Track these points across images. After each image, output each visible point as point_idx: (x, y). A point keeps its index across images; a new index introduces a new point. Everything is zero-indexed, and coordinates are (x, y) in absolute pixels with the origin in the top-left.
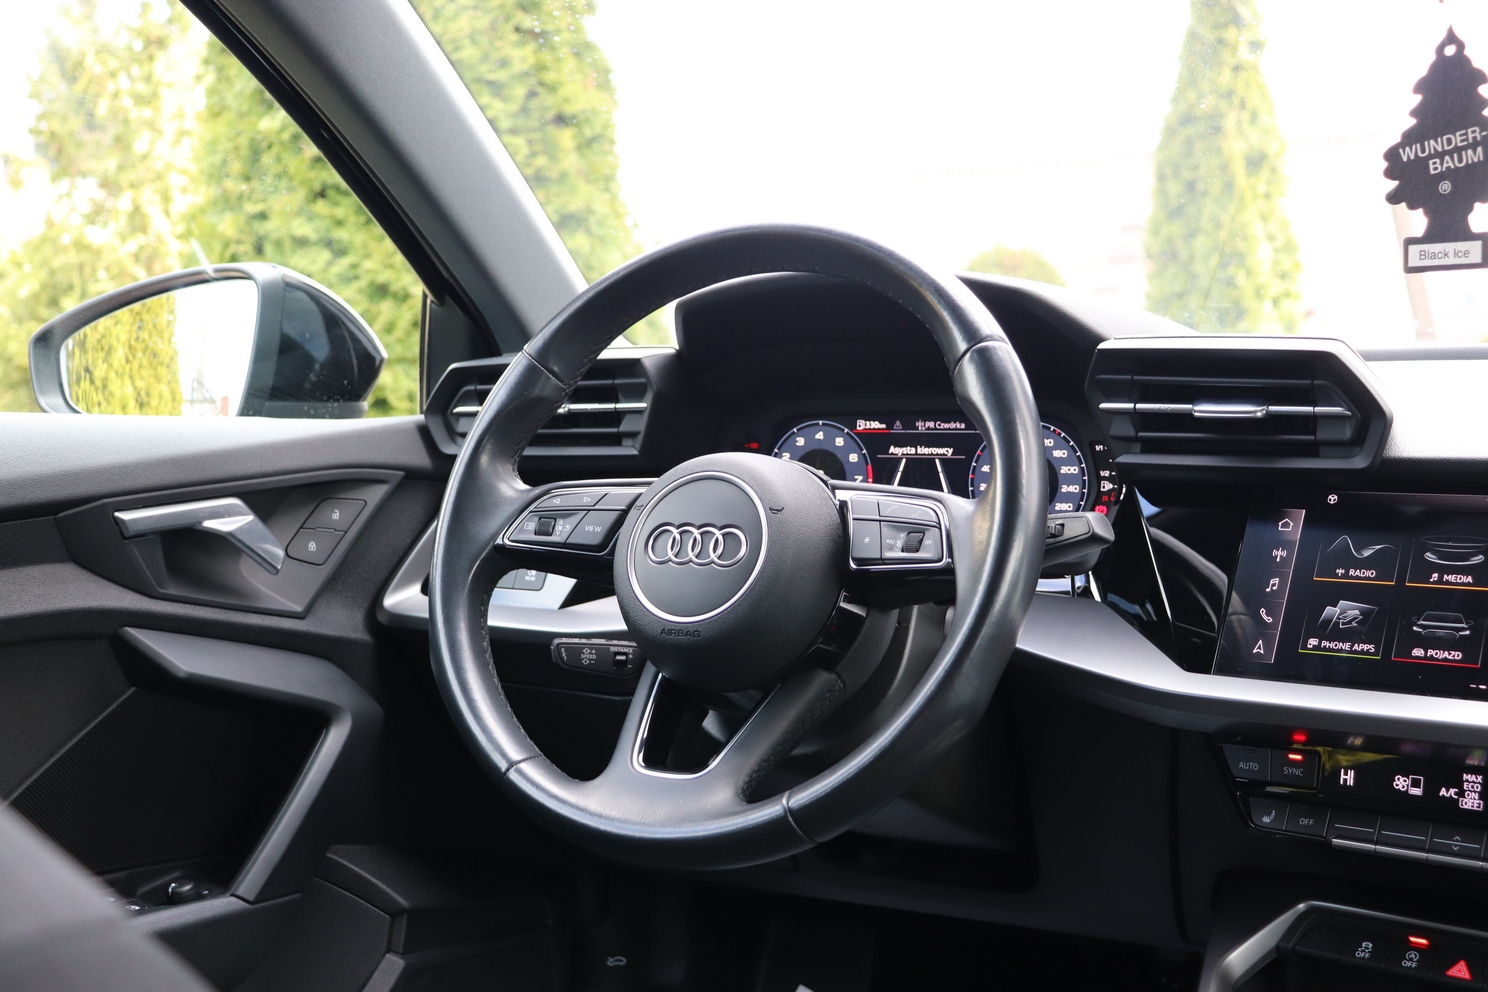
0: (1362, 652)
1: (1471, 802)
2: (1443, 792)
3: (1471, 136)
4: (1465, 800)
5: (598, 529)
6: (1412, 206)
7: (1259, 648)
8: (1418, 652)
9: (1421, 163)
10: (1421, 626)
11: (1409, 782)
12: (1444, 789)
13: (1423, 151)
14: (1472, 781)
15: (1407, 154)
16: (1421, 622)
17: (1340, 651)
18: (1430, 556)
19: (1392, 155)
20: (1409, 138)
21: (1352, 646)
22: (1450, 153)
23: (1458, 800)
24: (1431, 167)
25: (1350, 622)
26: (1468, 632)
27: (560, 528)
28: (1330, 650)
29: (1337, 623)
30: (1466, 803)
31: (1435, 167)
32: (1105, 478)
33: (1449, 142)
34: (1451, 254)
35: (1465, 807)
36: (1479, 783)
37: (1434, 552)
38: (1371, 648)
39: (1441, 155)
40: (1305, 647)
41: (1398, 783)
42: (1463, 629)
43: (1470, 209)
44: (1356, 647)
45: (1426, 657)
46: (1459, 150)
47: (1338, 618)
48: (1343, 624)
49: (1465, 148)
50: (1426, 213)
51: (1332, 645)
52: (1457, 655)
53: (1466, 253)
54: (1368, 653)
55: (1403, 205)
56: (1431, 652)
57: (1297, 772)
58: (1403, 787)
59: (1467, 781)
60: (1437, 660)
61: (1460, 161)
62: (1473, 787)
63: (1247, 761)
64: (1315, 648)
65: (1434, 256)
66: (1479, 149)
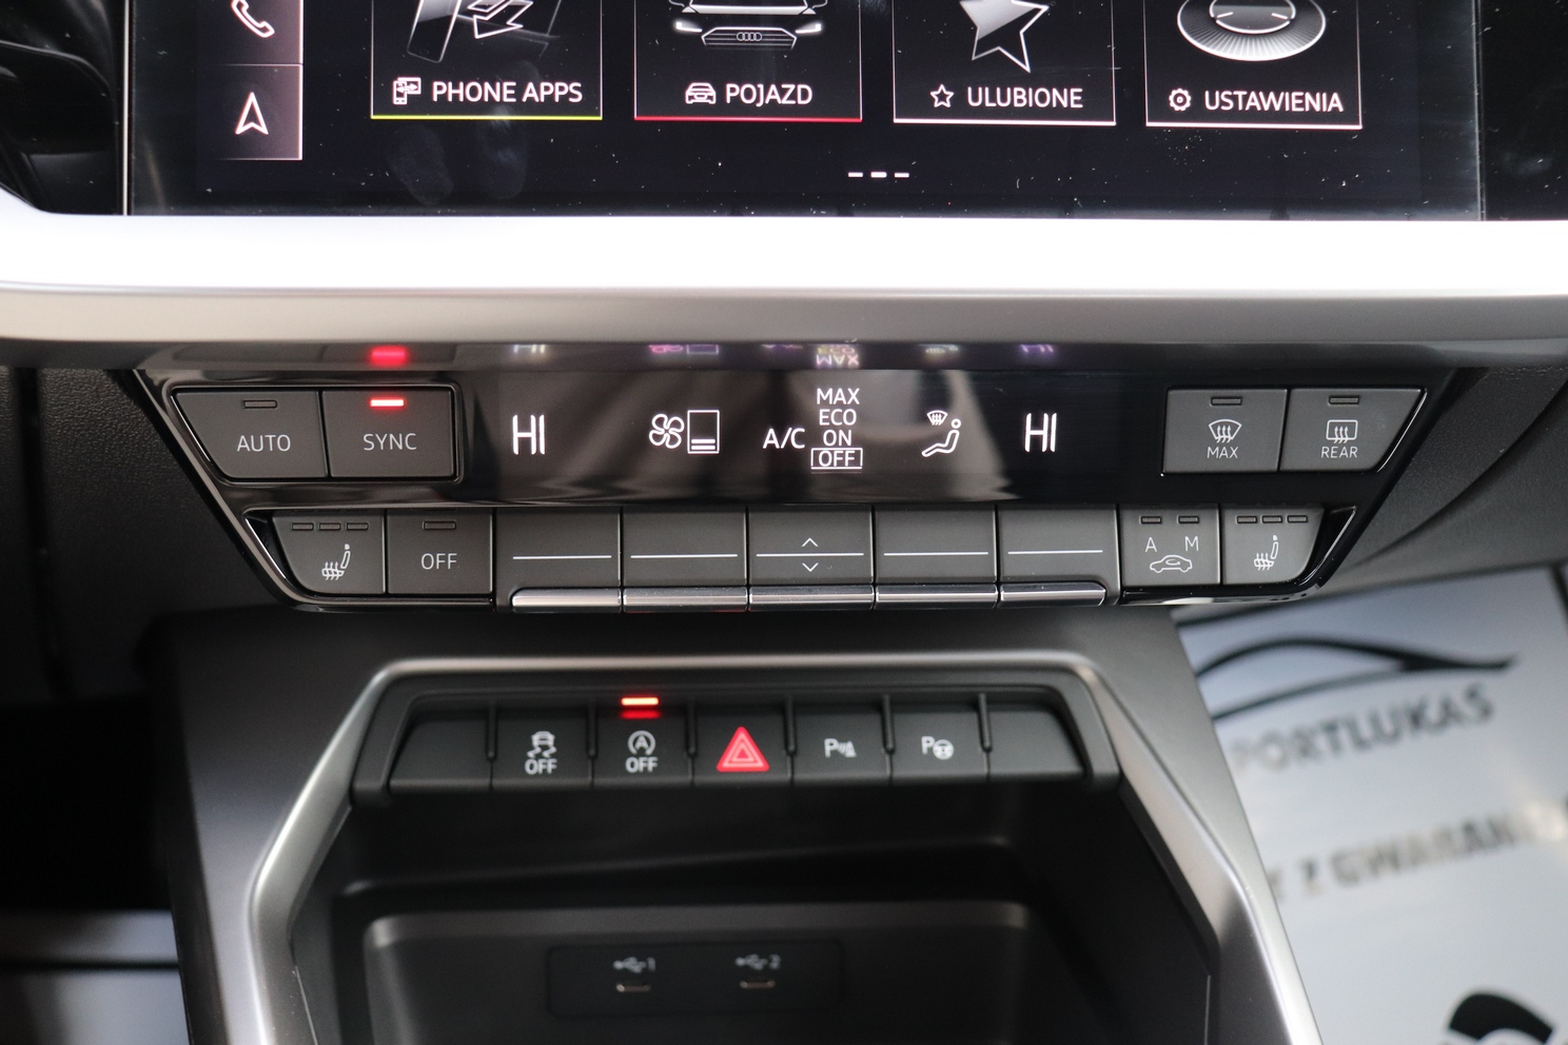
0: (549, 105)
1: (837, 453)
2: (771, 438)
4: (825, 451)
7: (251, 118)
8: (700, 93)
10: (695, 18)
11: (685, 425)
12: (771, 431)
14: (837, 403)
16: (691, 8)
17: (489, 106)
21: (519, 91)
23: (806, 452)
25: (500, 20)
26: (816, 28)
28: (459, 106)
29: (463, 28)
30: (825, 458)
35: (825, 466)
36: (853, 405)
38: (572, 89)
40: (386, 105)
41: (659, 431)
42: (803, 20)
44: (530, 92)
45: (721, 106)
47: (464, 11)
48: (483, 27)
51: (463, 92)
52: (799, 93)
54: (564, 105)
56: (733, 90)
57: (400, 442)
58: (673, 440)
59: (825, 403)
60: (751, 110)
62: (839, 417)
64: (415, 103)
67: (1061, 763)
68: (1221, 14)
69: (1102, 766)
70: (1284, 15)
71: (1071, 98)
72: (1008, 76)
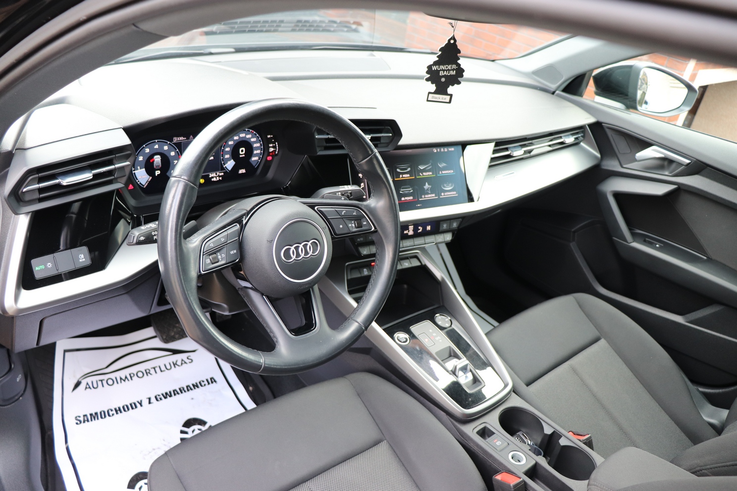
1: (411, 233)
3: (453, 67)
4: (409, 232)
5: (235, 251)
6: (432, 83)
8: (403, 199)
9: (438, 72)
10: (402, 191)
12: (405, 231)
13: (439, 68)
14: (411, 228)
15: (434, 68)
16: (402, 190)
18: (398, 170)
19: (430, 67)
20: (435, 63)
22: (446, 70)
24: (440, 73)
26: (412, 191)
27: (220, 256)
31: (441, 73)
32: (271, 147)
33: (447, 67)
34: (441, 98)
37: (399, 169)
39: (444, 70)
43: (449, 87)
45: (406, 200)
46: (449, 70)
49: (451, 70)
50: (436, 86)
52: (411, 198)
53: (445, 99)
55: (430, 82)
56: (406, 198)
60: (408, 200)
61: (449, 73)
63: (359, 238)
65: (436, 98)
66: (455, 71)
67: (419, 264)
68: (445, 185)
69: (423, 264)
70: (450, 185)
71: (434, 195)
72: (428, 194)
